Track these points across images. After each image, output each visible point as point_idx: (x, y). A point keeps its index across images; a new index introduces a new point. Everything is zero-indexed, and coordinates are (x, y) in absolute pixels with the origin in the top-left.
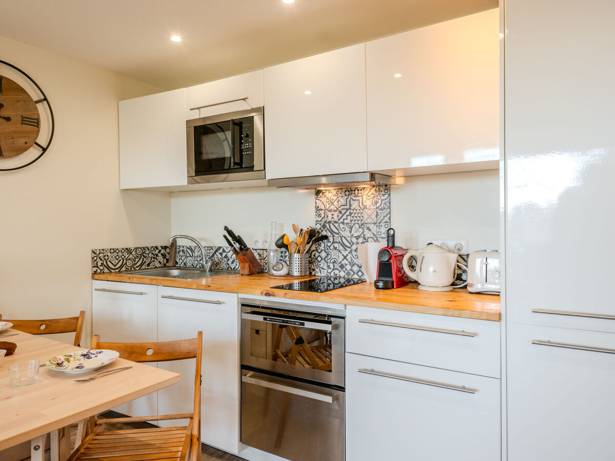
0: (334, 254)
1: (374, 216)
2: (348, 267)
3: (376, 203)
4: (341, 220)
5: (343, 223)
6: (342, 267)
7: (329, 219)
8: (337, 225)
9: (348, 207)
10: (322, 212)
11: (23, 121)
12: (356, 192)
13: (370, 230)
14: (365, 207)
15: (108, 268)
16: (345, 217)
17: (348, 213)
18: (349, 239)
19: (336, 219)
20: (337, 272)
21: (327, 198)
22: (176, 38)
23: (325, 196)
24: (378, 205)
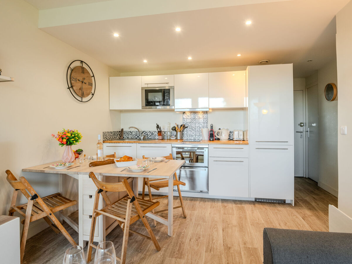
0: (189, 132)
1: (203, 121)
2: (194, 136)
3: (203, 117)
4: (192, 122)
5: (193, 123)
6: (192, 136)
7: (188, 121)
8: (190, 123)
9: (194, 118)
10: (185, 119)
11: (89, 84)
12: (197, 113)
13: (201, 125)
14: (200, 118)
15: (107, 139)
16: (193, 121)
17: (194, 120)
18: (195, 128)
19: (190, 121)
20: (190, 138)
21: (187, 115)
22: (145, 61)
24: (204, 117)
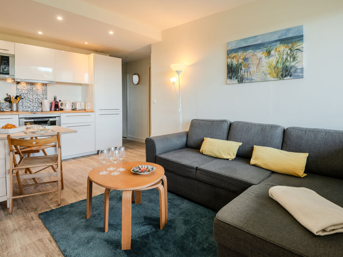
0: (25, 104)
1: (42, 92)
2: (32, 108)
3: (42, 89)
4: (29, 93)
5: (29, 94)
6: (29, 107)
7: (23, 92)
8: (27, 94)
9: (31, 89)
10: (20, 90)
12: (35, 85)
13: (40, 96)
14: (38, 90)
16: (30, 92)
17: (31, 91)
18: (32, 99)
19: (26, 92)
20: (27, 109)
21: (22, 86)
23: (21, 85)
24: (43, 89)
